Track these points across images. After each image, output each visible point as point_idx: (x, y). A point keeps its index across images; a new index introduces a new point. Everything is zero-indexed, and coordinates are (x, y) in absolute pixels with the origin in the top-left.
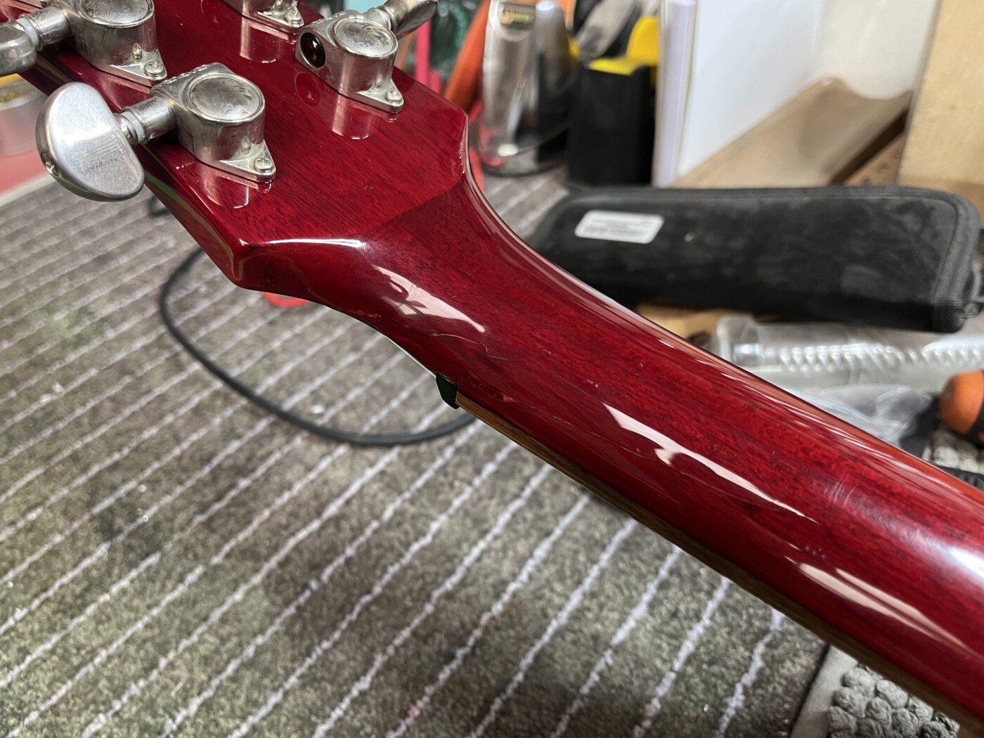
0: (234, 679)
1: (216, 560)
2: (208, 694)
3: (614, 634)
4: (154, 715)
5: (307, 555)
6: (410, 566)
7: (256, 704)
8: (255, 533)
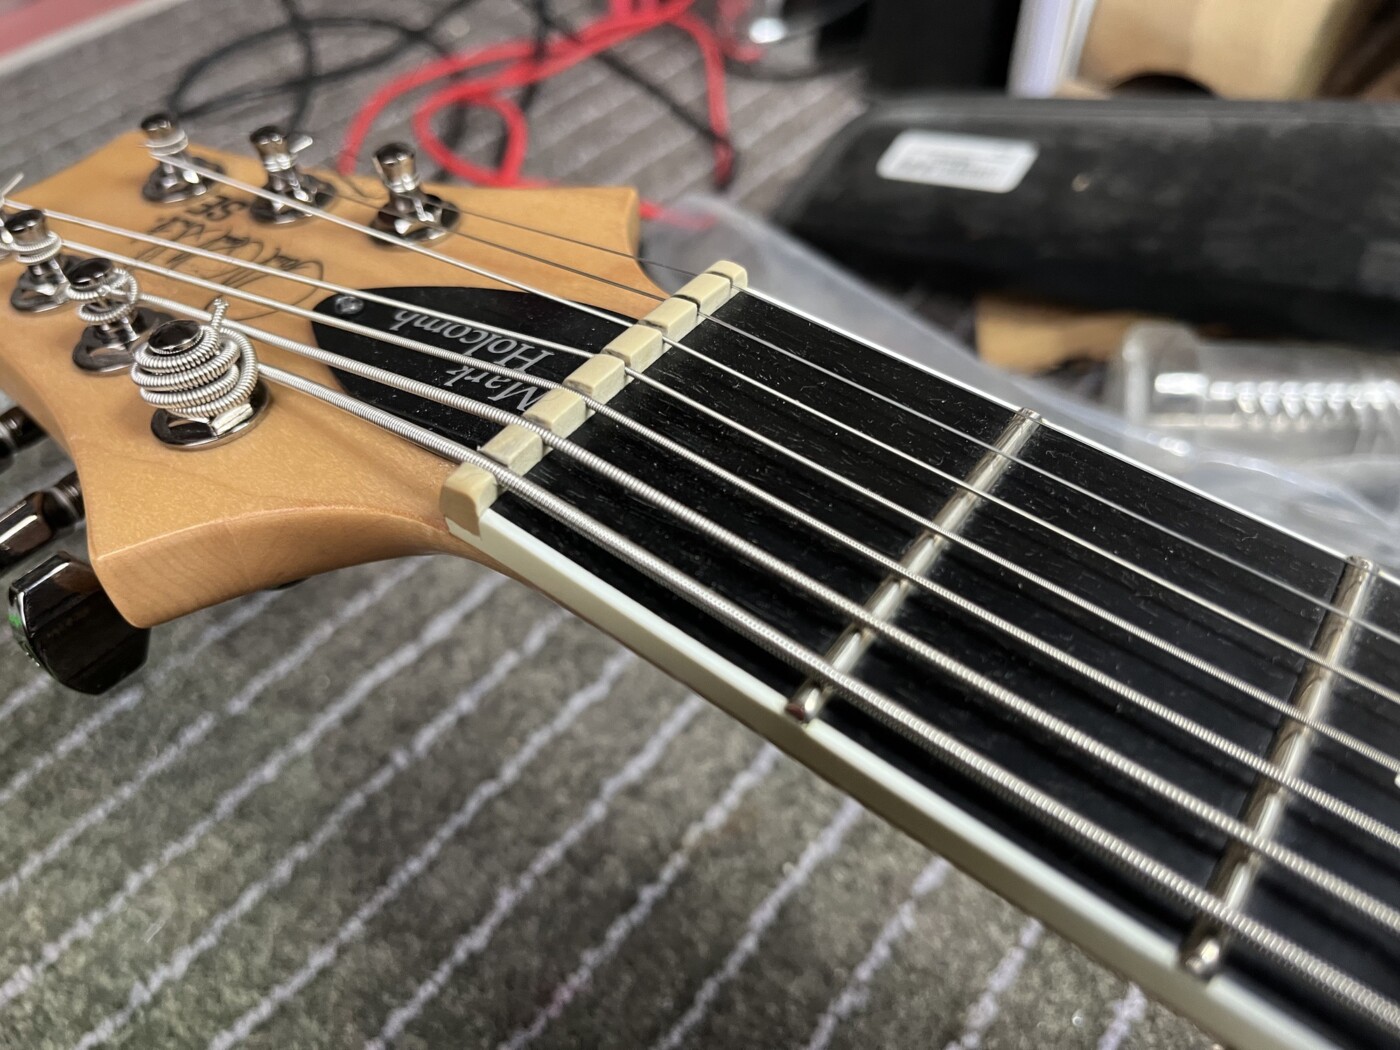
0: (254, 918)
1: (237, 706)
2: (207, 941)
3: (917, 874)
4: (114, 973)
5: (391, 707)
6: (568, 735)
7: (290, 966)
8: (306, 664)
